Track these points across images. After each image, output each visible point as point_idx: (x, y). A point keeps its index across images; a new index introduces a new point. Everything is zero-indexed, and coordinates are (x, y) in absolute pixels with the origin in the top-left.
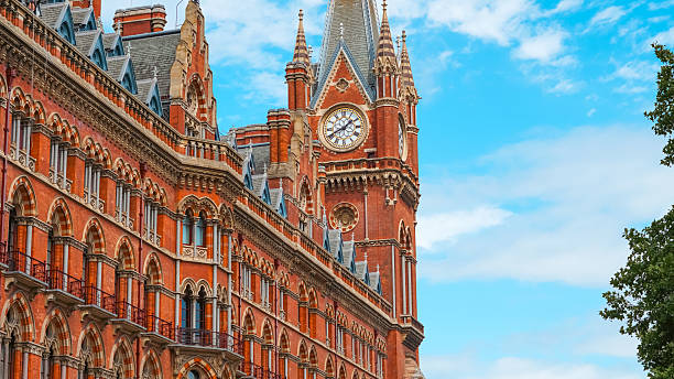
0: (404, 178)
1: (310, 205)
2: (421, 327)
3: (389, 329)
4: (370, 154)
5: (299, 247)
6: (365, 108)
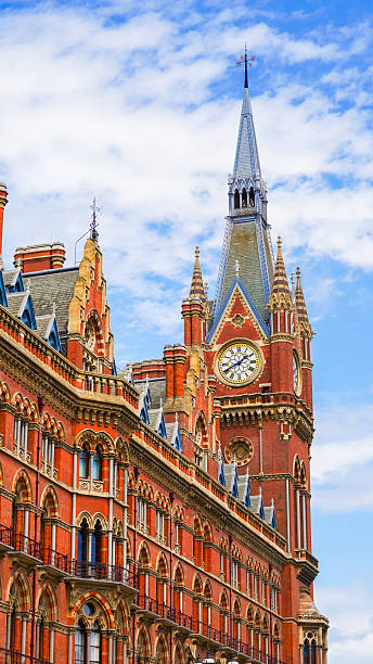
0: (298, 413)
1: (205, 440)
2: (316, 562)
3: (284, 563)
4: (265, 389)
5: (194, 481)
6: (260, 343)
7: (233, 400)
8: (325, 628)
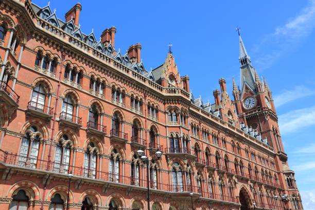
0: (270, 113)
1: (233, 117)
2: (286, 155)
3: (274, 156)
4: (259, 108)
5: (228, 127)
6: (255, 96)
7: (250, 113)
8: (293, 174)
